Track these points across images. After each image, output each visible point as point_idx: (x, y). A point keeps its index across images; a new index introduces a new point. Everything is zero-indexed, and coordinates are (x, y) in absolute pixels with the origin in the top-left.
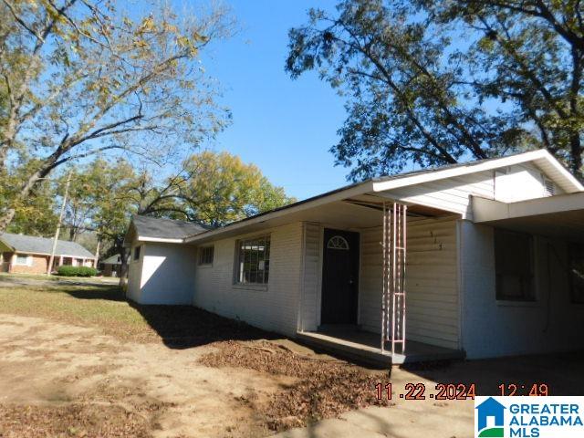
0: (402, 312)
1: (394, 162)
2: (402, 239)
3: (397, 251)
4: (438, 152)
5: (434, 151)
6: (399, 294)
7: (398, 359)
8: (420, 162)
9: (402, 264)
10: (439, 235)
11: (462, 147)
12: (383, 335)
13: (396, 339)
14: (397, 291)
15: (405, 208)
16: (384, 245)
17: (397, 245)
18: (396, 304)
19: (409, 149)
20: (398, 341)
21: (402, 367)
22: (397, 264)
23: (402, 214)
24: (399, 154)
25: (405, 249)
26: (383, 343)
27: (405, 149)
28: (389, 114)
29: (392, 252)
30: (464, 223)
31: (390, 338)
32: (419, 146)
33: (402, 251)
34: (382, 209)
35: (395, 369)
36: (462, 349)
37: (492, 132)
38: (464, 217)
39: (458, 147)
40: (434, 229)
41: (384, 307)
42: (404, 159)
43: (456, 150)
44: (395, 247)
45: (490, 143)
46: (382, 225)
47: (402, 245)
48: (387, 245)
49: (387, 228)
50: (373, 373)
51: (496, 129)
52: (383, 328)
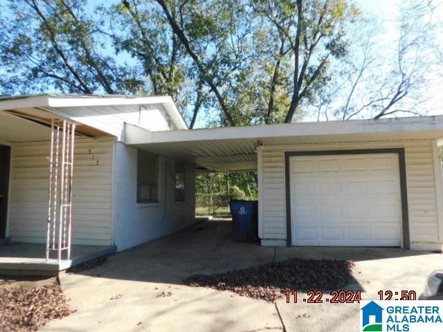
0: (68, 221)
1: (35, 85)
2: (70, 154)
3: (65, 165)
4: (77, 84)
5: (74, 82)
6: (66, 205)
7: (65, 264)
8: (62, 89)
9: (70, 177)
10: (96, 153)
11: (97, 84)
12: (48, 245)
13: (62, 247)
14: (64, 203)
15: (74, 127)
16: (51, 160)
17: (66, 160)
18: (64, 214)
19: (51, 76)
20: (65, 248)
21: (69, 271)
22: (65, 178)
23: (70, 133)
24: (41, 78)
25: (72, 164)
26: (48, 253)
27: (47, 75)
28: (33, 39)
29: (60, 166)
30: (118, 144)
31: (57, 246)
32: (60, 75)
33: (70, 166)
34: (50, 126)
35: (62, 275)
36: (114, 244)
37: (120, 78)
38: (119, 140)
39: (93, 83)
40: (93, 147)
41: (49, 219)
42: (45, 84)
43: (92, 86)
44: (63, 163)
45: (117, 86)
46: (50, 140)
47: (70, 161)
48: (54, 160)
49: (55, 144)
50: (40, 284)
51: (122, 77)
52: (49, 238)
